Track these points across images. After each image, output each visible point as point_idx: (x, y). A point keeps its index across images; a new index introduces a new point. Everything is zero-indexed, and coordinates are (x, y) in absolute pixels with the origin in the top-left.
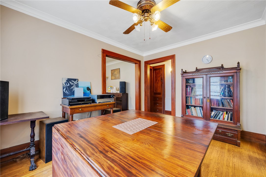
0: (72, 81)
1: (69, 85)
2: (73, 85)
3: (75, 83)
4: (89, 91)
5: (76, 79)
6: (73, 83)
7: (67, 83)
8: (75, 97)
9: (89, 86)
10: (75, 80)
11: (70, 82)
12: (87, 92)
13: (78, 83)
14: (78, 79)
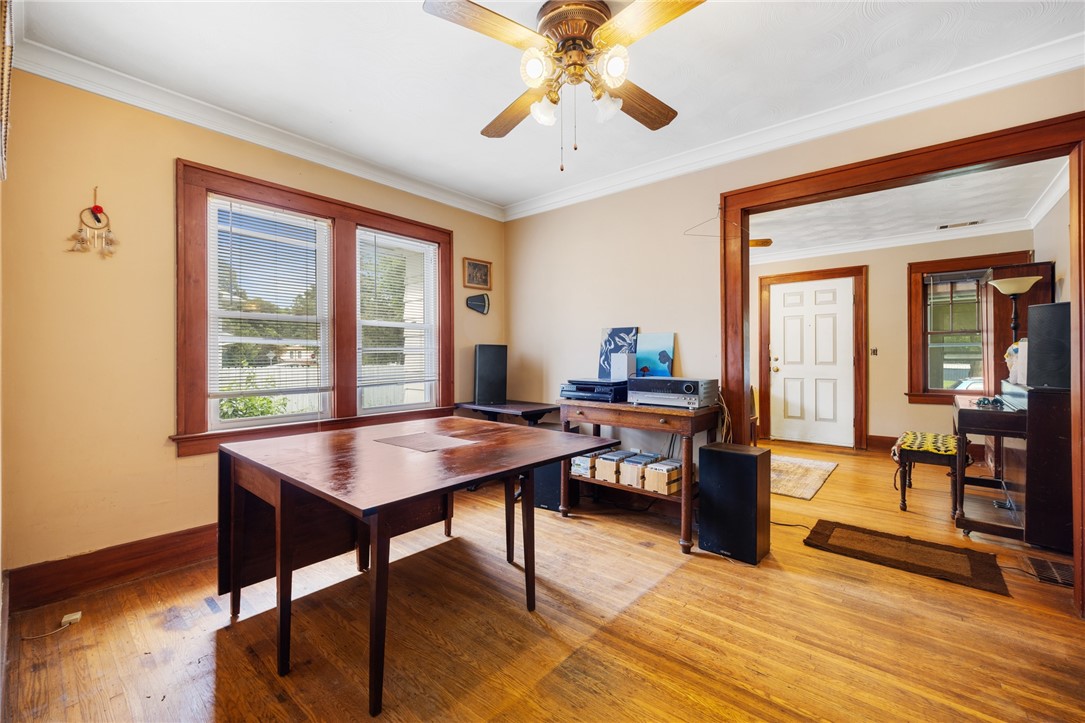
0: (622, 335)
1: (613, 346)
2: (623, 346)
3: (629, 339)
4: (664, 363)
5: (632, 329)
6: (624, 340)
7: (609, 341)
8: (612, 381)
9: (668, 348)
10: (628, 331)
11: (617, 339)
12: (660, 369)
13: (636, 341)
14: (637, 329)
